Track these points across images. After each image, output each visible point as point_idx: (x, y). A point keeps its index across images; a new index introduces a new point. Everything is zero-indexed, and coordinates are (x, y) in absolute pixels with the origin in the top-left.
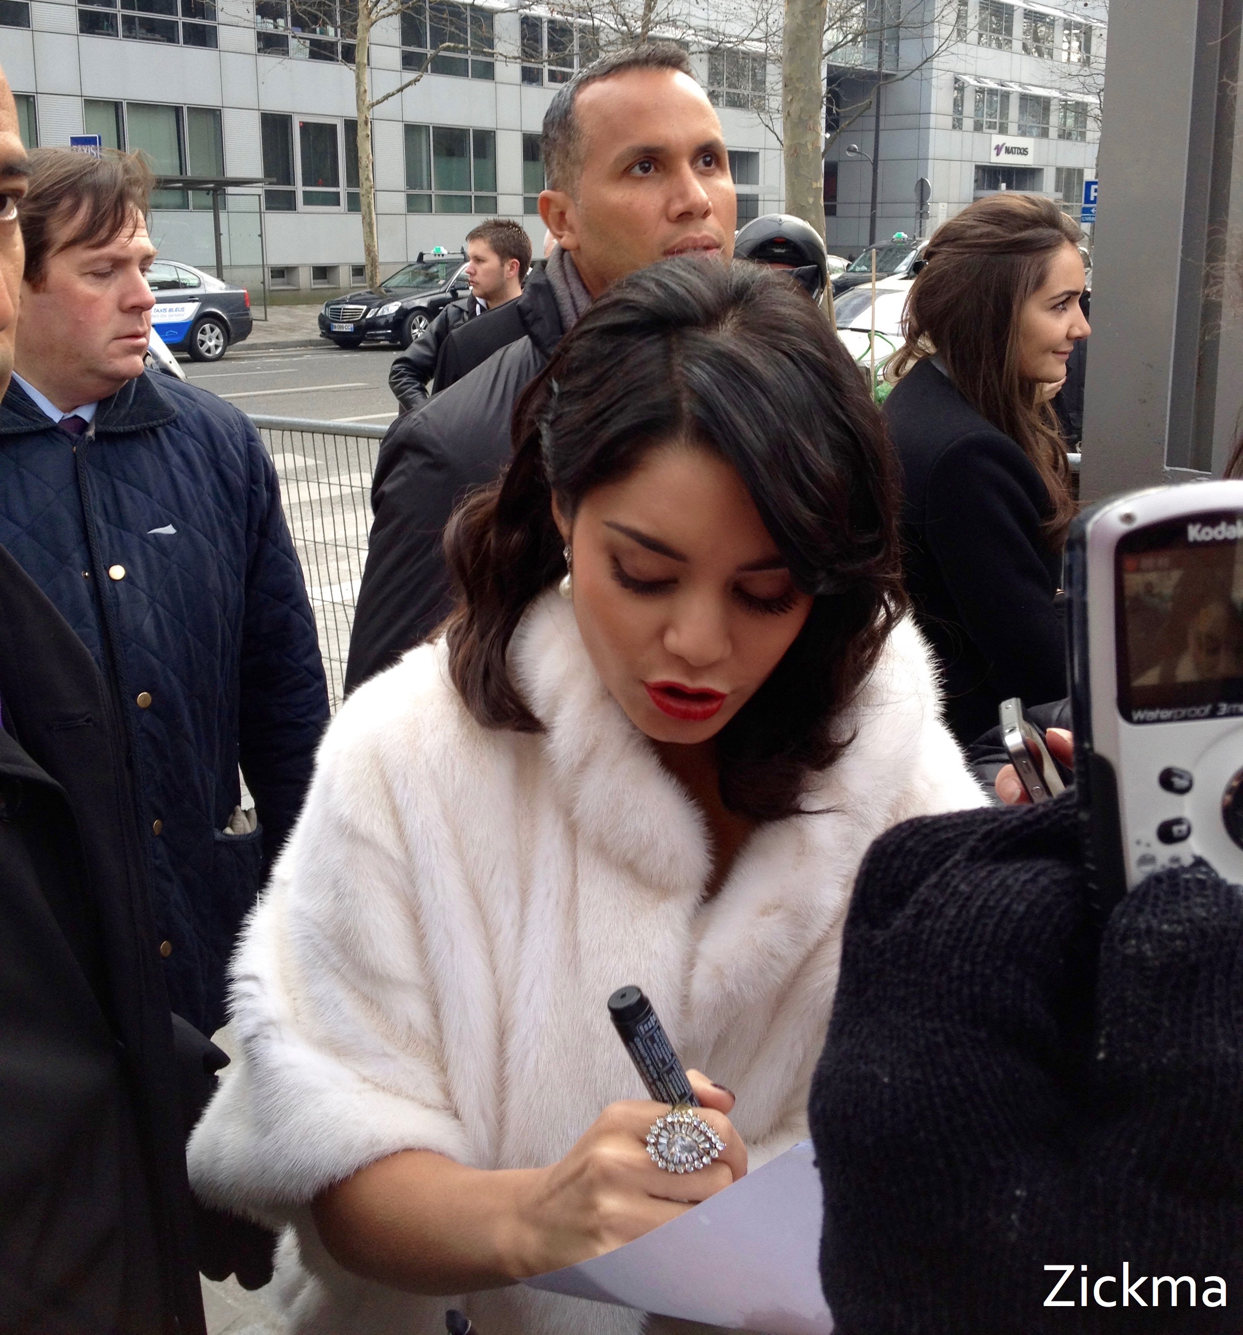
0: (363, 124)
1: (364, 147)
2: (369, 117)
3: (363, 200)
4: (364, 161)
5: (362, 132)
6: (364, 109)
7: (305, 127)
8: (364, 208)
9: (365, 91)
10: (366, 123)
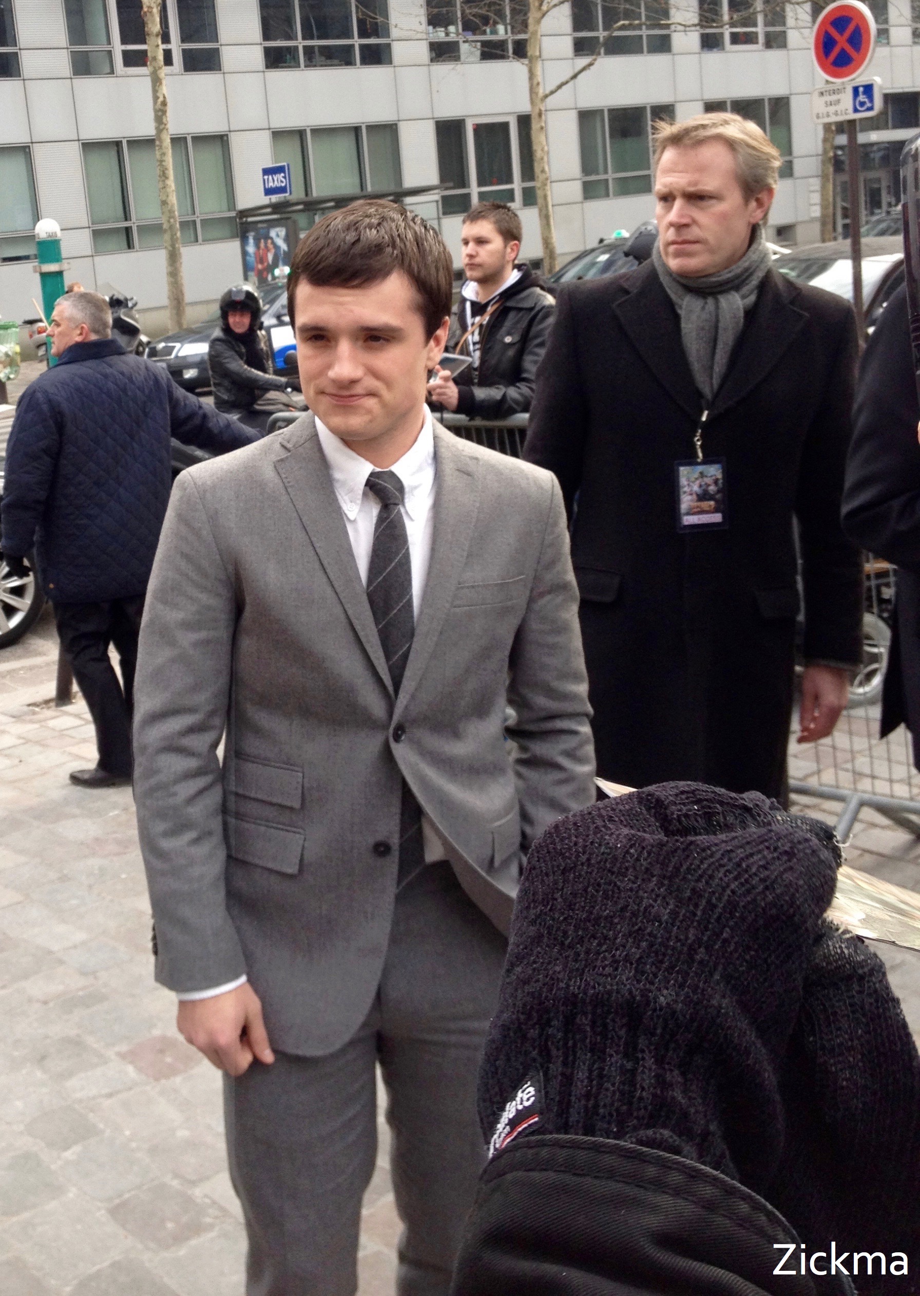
0: (537, 117)
1: (538, 140)
2: (543, 109)
3: (539, 193)
4: (538, 154)
5: (535, 126)
6: (538, 101)
7: (478, 129)
8: (540, 201)
9: (538, 84)
10: (540, 115)
